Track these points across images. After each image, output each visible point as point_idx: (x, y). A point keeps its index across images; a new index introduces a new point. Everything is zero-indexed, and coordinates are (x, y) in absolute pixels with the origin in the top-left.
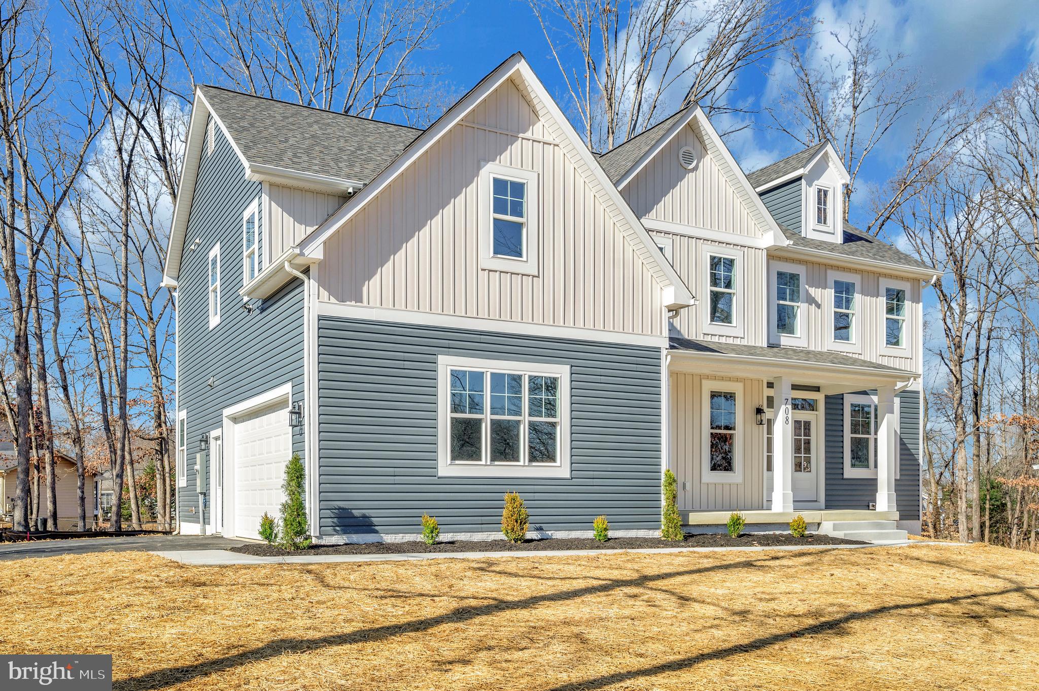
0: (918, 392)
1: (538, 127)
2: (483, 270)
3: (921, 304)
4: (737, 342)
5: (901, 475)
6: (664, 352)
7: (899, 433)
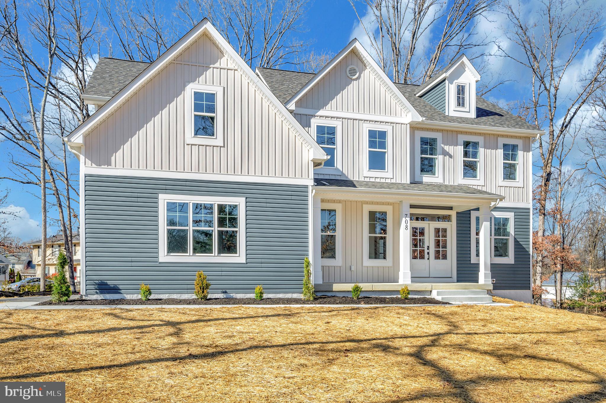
0: (529, 209)
1: (223, 60)
2: (187, 145)
3: (531, 153)
4: (388, 181)
5: (515, 261)
6: (310, 188)
7: (513, 235)
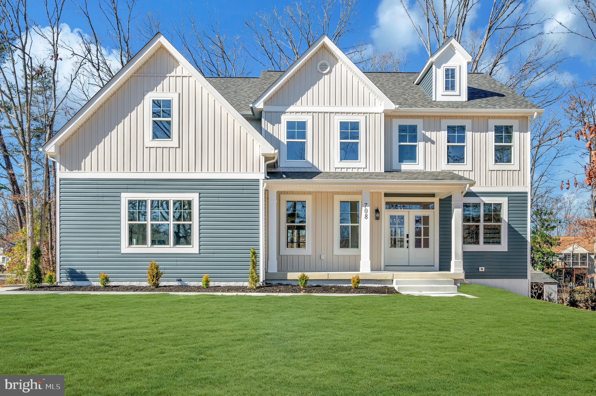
0: (527, 193)
1: (179, 69)
2: (146, 148)
3: (529, 133)
4: (361, 171)
5: (508, 248)
6: (261, 182)
7: (507, 221)
